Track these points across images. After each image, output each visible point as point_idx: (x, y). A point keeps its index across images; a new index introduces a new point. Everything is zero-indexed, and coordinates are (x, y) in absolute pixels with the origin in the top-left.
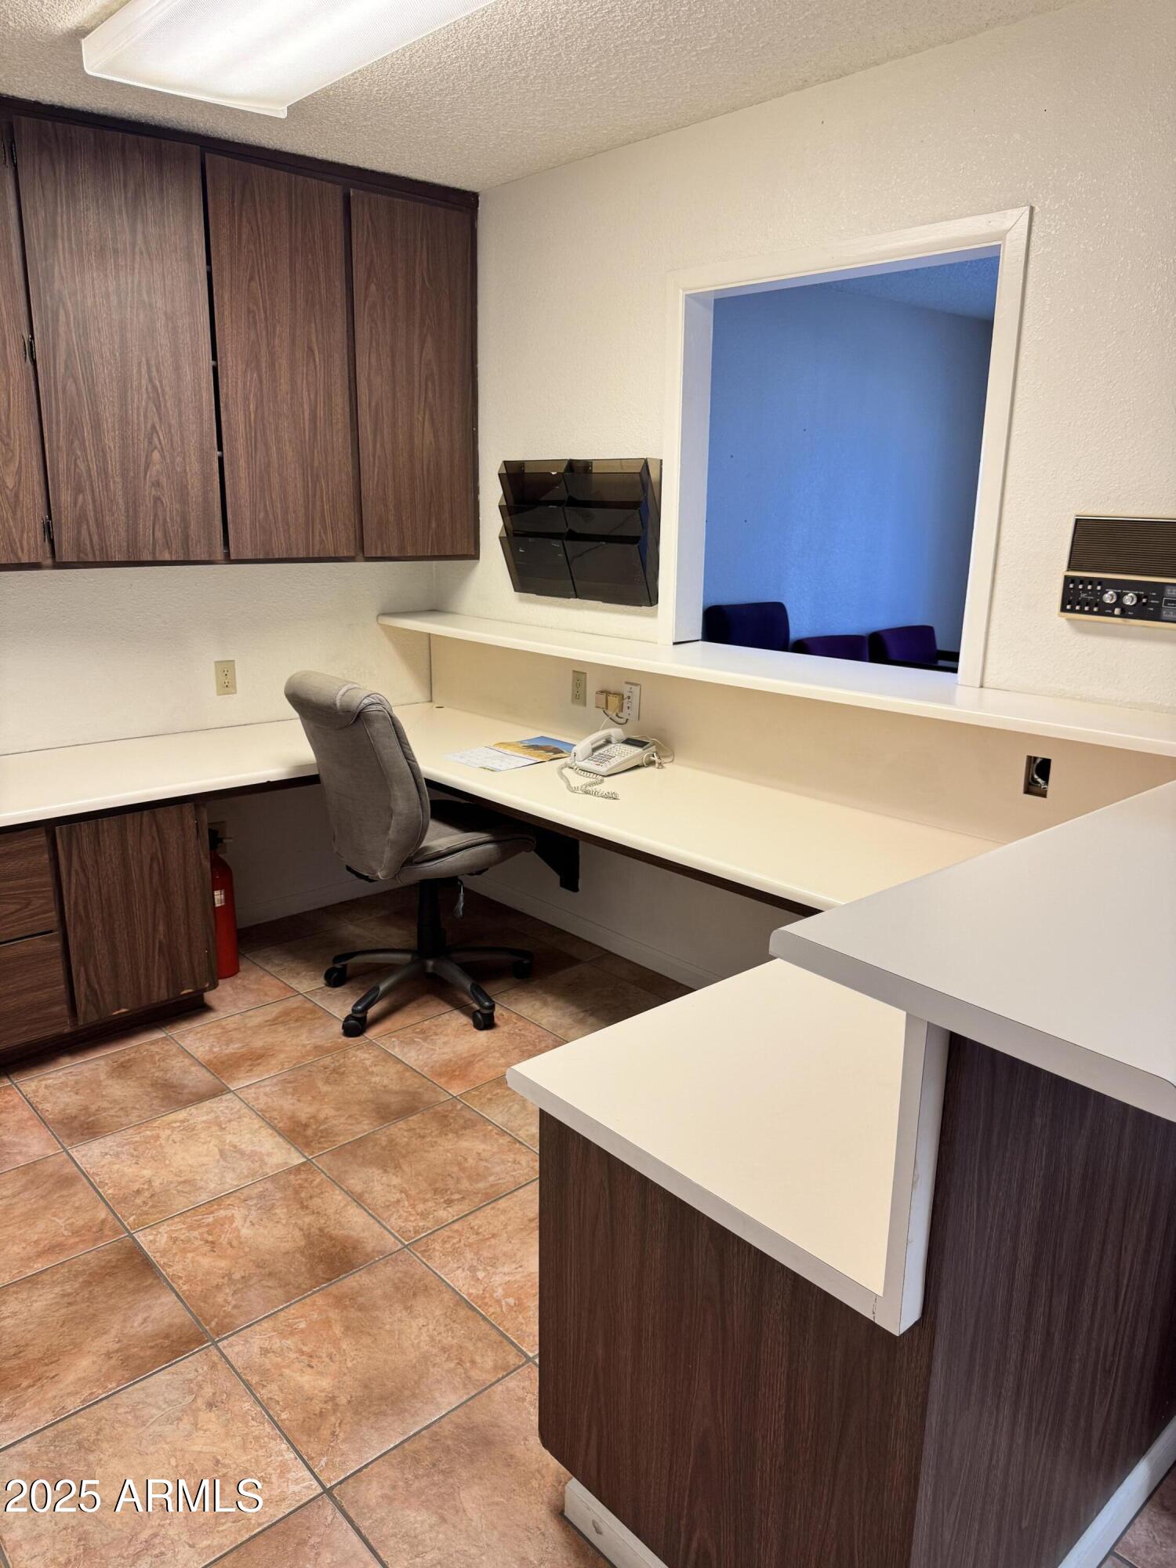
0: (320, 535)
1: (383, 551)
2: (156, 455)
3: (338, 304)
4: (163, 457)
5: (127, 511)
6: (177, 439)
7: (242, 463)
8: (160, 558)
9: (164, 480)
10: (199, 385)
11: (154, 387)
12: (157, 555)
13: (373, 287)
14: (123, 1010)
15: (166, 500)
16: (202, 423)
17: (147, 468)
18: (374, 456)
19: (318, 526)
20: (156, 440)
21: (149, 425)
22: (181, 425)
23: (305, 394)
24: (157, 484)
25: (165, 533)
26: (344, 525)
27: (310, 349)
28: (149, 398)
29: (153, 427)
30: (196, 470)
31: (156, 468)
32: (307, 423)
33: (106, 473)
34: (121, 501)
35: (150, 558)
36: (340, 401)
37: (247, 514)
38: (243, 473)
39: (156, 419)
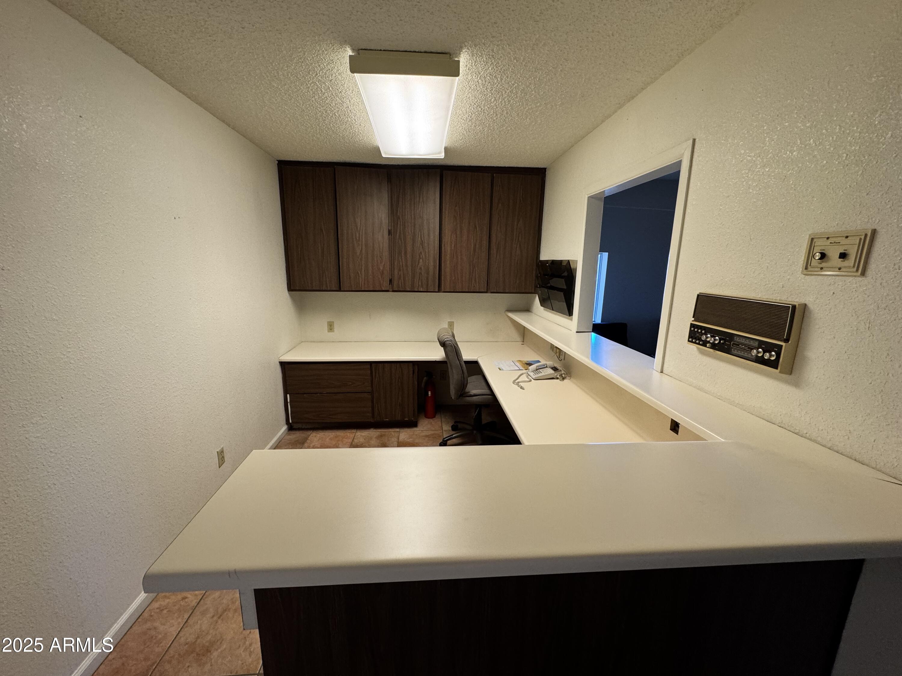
0: (474, 284)
1: (496, 290)
2: (421, 260)
3: (487, 211)
4: (423, 261)
5: (412, 276)
6: (427, 255)
7: (448, 262)
8: (420, 290)
9: (423, 268)
10: (435, 239)
11: (422, 240)
12: (419, 289)
13: (500, 205)
14: (387, 420)
15: (423, 273)
16: (435, 251)
17: (418, 264)
18: (496, 259)
19: (473, 281)
20: (421, 256)
21: (420, 252)
22: (428, 251)
23: (472, 240)
24: (421, 268)
25: (422, 283)
26: (483, 281)
27: (476, 227)
28: (420, 244)
29: (421, 252)
30: (432, 263)
31: (420, 264)
32: (472, 249)
33: (407, 266)
34: (410, 274)
35: (417, 290)
36: (485, 243)
37: (448, 278)
38: (448, 265)
39: (422, 250)
